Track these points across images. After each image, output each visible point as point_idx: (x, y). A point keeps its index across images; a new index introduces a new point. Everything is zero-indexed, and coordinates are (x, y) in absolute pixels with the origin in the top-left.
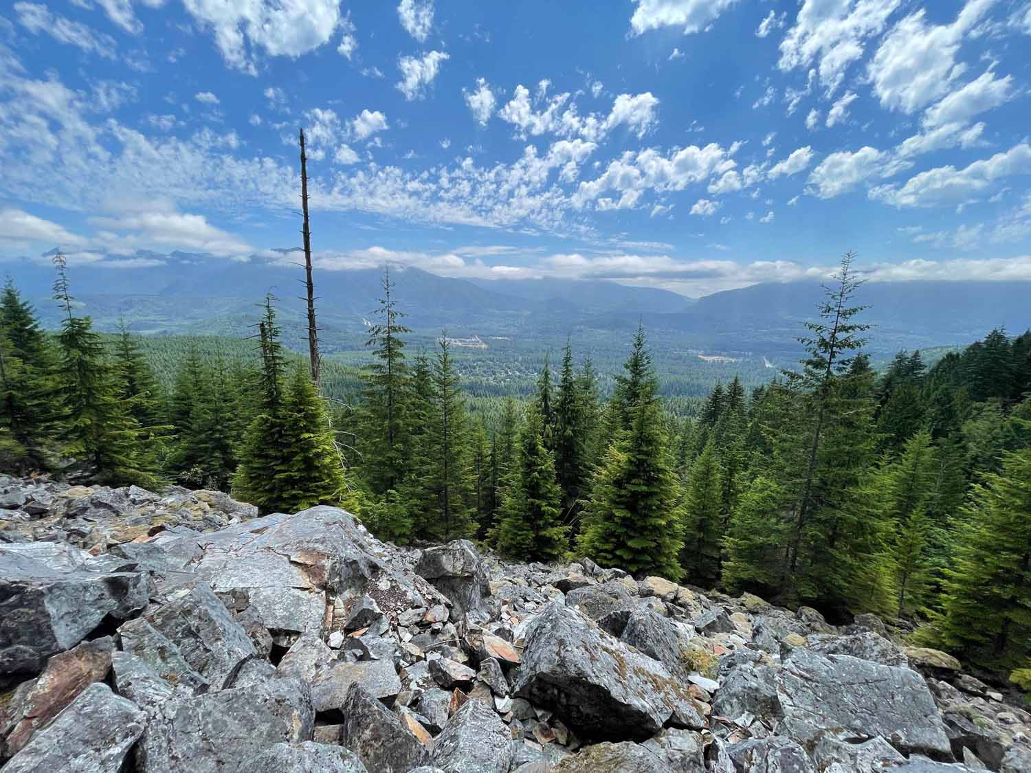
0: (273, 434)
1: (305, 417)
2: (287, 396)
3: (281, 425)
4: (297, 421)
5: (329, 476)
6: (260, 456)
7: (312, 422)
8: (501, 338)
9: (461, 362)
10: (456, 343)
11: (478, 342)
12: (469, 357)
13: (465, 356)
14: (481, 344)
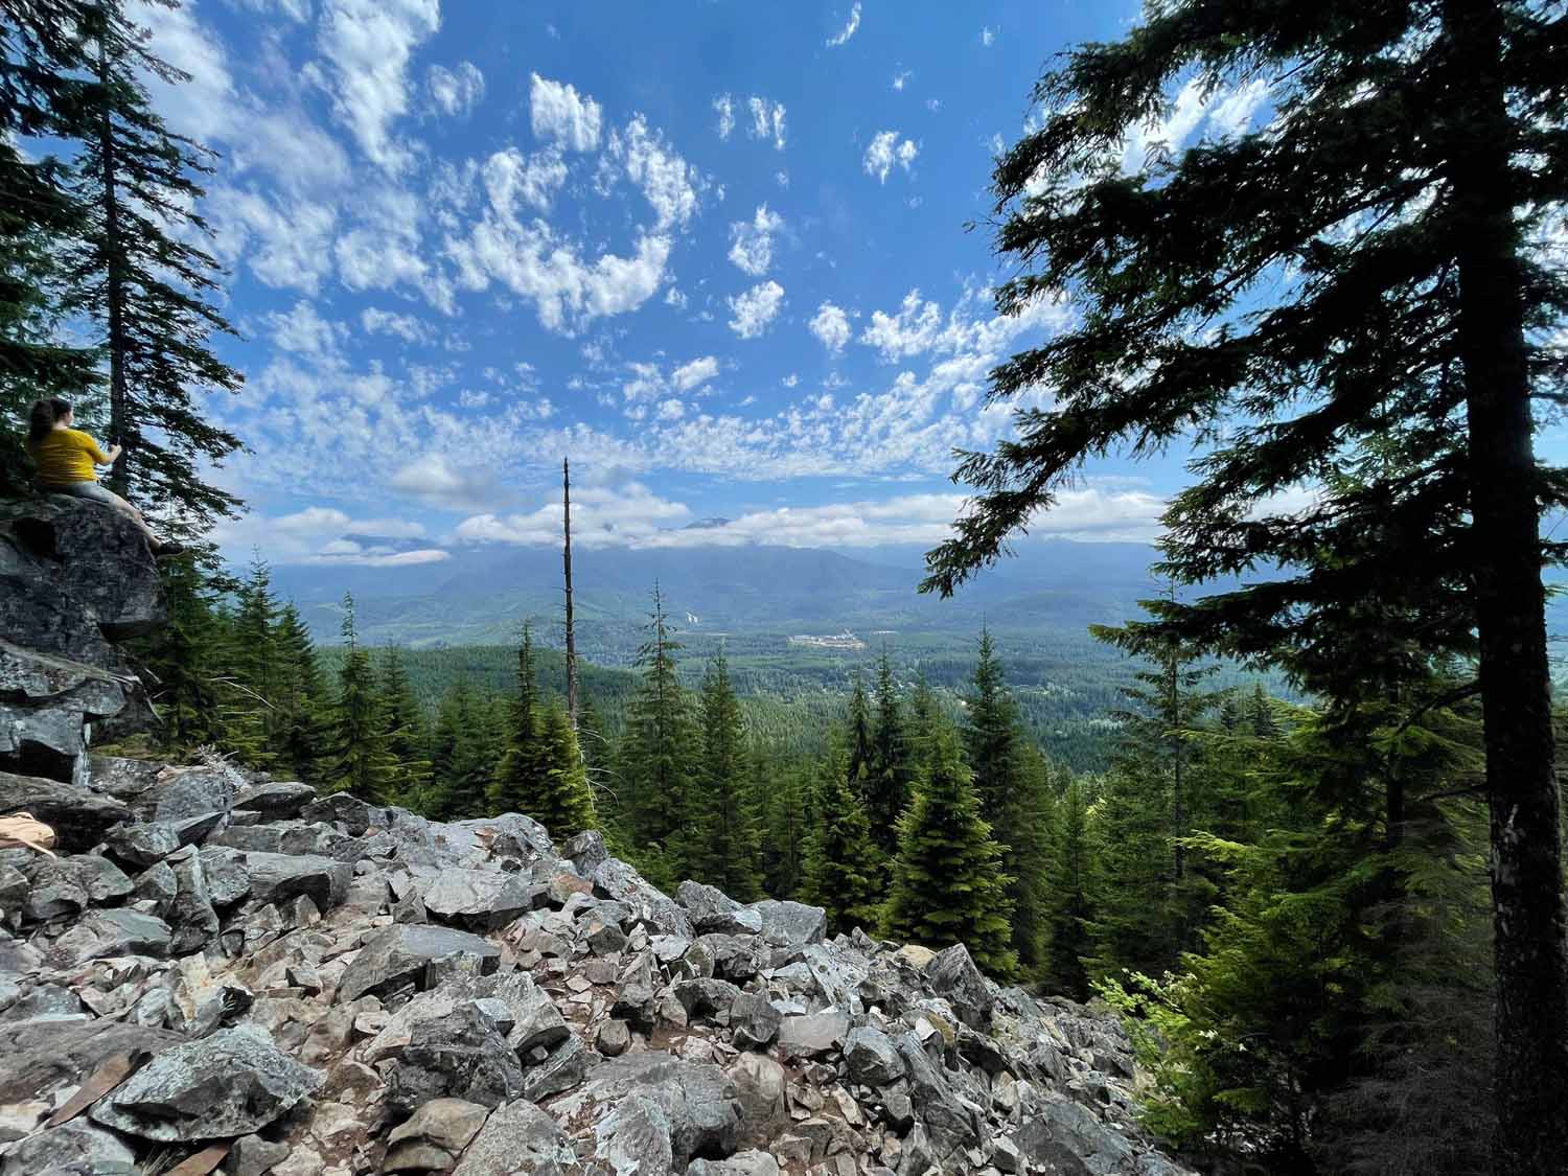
0: (523, 771)
1: (554, 750)
2: (540, 728)
3: (531, 760)
4: (544, 756)
5: (577, 819)
6: (509, 796)
7: (561, 756)
8: (885, 632)
9: (826, 670)
10: (818, 643)
11: (850, 639)
12: (836, 663)
13: (831, 661)
14: (855, 642)
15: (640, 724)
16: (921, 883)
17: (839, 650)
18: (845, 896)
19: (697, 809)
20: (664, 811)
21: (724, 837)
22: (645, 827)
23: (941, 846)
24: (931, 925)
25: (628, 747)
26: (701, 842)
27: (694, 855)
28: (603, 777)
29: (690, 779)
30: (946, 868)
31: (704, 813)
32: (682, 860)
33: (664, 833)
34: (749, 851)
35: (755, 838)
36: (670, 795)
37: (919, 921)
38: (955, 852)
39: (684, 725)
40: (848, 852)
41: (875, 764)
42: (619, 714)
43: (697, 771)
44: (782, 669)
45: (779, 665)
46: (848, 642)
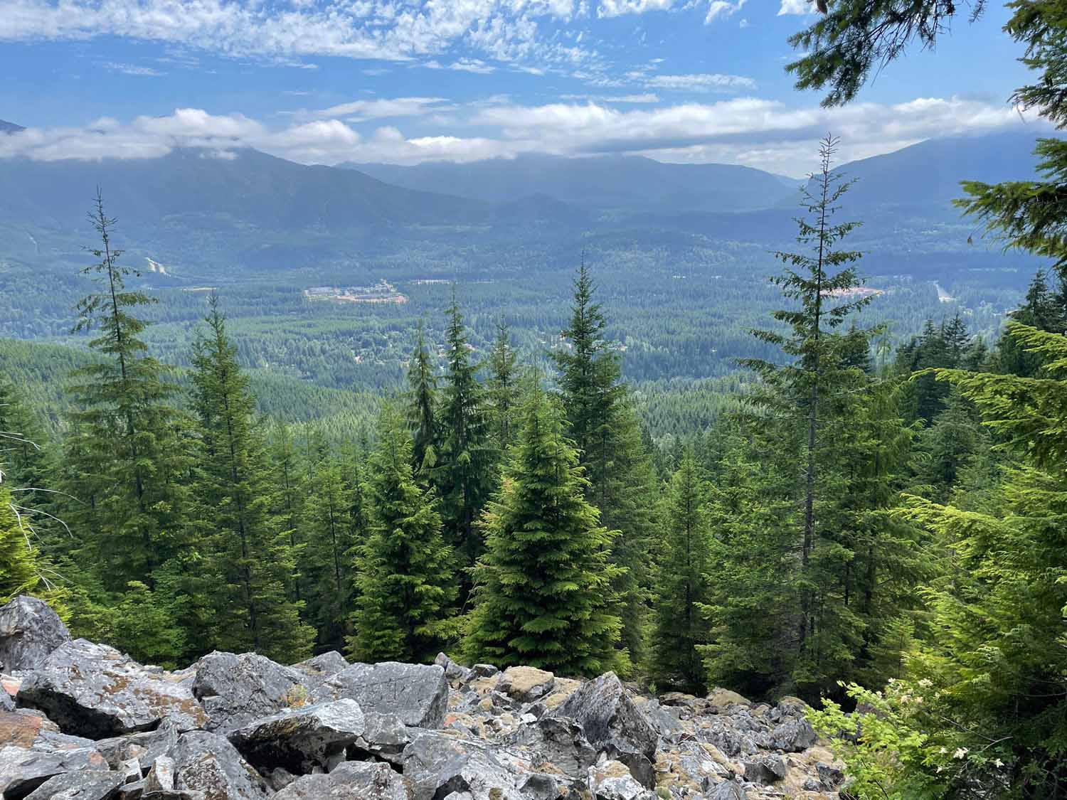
8: (433, 281)
9: (357, 333)
10: (344, 297)
11: (388, 291)
12: (371, 323)
13: (364, 322)
14: (394, 295)
15: (94, 417)
16: (518, 588)
17: (374, 306)
18: (416, 613)
19: (200, 529)
20: (146, 537)
21: (242, 561)
22: (118, 560)
23: (541, 541)
24: (532, 635)
25: (75, 452)
26: (208, 571)
27: (198, 588)
28: (42, 499)
29: (184, 489)
30: (547, 565)
31: (209, 533)
32: (182, 599)
33: (150, 565)
34: (280, 574)
35: (288, 557)
36: (155, 513)
37: (516, 632)
38: (557, 545)
39: (166, 414)
40: (416, 558)
41: (446, 447)
42: (55, 407)
43: (193, 476)
44: (297, 334)
45: (292, 328)
46: (385, 296)
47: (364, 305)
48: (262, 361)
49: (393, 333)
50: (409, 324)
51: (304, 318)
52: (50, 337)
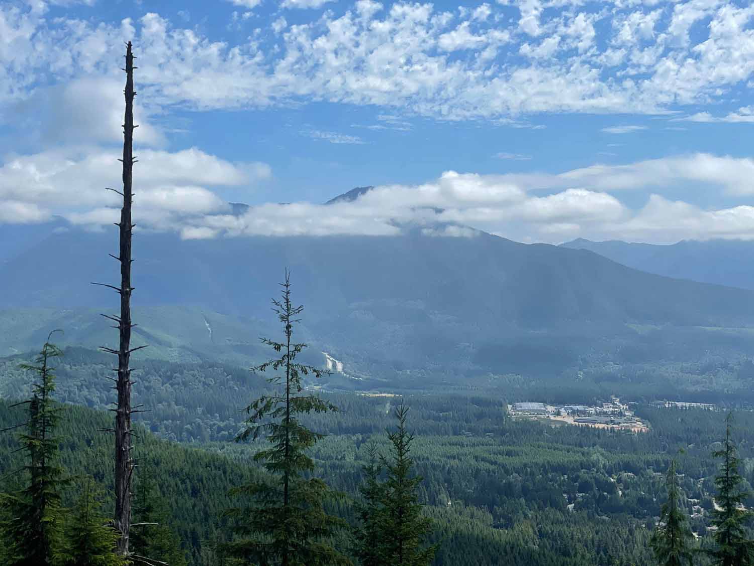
2: (61, 548)
8: (688, 404)
9: (573, 469)
10: (559, 418)
11: (621, 414)
12: (594, 457)
13: (583, 454)
14: (629, 420)
15: (242, 551)
17: (599, 433)
39: (325, 558)
44: (492, 463)
45: (486, 455)
46: (617, 420)
47: (585, 431)
48: (443, 496)
49: (625, 475)
50: (648, 464)
51: (503, 443)
52: (208, 443)
